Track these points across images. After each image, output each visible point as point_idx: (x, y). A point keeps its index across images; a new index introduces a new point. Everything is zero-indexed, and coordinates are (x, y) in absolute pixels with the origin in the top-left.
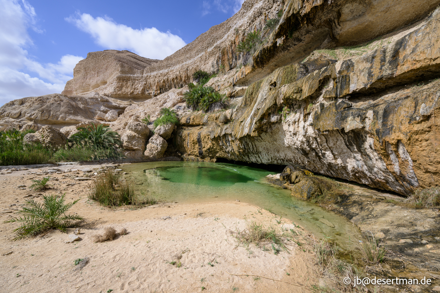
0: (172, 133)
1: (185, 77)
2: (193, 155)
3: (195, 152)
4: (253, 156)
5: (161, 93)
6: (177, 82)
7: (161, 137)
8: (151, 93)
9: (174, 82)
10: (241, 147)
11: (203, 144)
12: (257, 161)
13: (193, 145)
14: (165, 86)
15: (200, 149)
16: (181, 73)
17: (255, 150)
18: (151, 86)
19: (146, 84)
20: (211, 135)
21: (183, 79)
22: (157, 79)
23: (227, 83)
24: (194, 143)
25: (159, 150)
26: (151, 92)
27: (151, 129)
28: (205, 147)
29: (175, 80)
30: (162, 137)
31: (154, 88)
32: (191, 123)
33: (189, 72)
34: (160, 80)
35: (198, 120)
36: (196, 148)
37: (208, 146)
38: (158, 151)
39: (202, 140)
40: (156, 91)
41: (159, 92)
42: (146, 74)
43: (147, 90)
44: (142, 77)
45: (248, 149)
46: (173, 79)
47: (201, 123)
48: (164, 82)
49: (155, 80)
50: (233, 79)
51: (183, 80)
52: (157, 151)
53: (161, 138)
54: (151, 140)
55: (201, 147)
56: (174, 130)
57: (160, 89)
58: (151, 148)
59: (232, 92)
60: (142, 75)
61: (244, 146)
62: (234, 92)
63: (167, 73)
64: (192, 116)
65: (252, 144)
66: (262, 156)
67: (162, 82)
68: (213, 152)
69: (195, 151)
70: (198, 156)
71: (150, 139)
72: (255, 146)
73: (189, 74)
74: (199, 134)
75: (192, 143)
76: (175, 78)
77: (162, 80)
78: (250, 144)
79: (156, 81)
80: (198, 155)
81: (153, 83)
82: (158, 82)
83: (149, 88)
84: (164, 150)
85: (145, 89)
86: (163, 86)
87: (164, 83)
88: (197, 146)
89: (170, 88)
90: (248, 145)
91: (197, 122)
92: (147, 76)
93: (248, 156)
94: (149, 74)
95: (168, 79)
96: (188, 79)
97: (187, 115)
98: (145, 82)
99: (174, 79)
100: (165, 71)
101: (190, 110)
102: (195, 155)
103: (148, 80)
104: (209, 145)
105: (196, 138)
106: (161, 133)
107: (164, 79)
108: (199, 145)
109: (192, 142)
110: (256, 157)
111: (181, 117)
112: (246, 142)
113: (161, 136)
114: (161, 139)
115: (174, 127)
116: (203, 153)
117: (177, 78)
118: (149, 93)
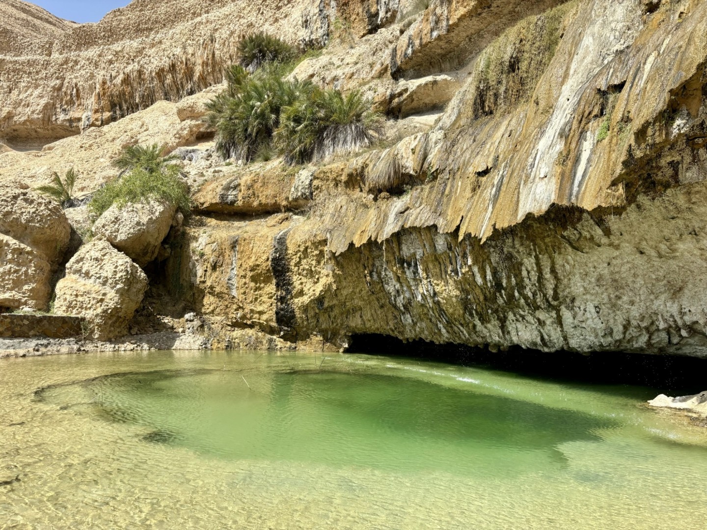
0: (165, 241)
1: (205, 64)
2: (251, 326)
3: (261, 313)
4: (529, 318)
5: (113, 119)
6: (174, 82)
7: (120, 250)
8: (79, 120)
9: (162, 82)
10: (479, 280)
11: (295, 278)
12: (542, 339)
13: (252, 284)
14: (132, 96)
15: (282, 300)
16: (190, 50)
17: (551, 292)
18: (78, 95)
19: (60, 89)
20: (335, 242)
21: (198, 69)
22: (102, 72)
23: (368, 69)
24: (259, 275)
25: (112, 305)
26: (77, 115)
27: (78, 222)
28: (305, 289)
29: (169, 76)
30: (127, 254)
31: (91, 101)
32: (240, 203)
33: (217, 46)
34: (114, 74)
35: (270, 191)
36: (265, 298)
37: (319, 288)
38: (105, 311)
39: (293, 263)
40: (96, 111)
41: (107, 114)
42: (61, 54)
43: (64, 110)
44: (47, 64)
45: (512, 289)
46: (161, 73)
47: (284, 203)
48: (126, 81)
49: (92, 76)
50: (395, 50)
51: (197, 75)
52: (99, 310)
53: (121, 255)
54: (78, 262)
55: (288, 292)
56: (172, 227)
57: (113, 106)
58: (77, 296)
59: (392, 97)
60: (47, 58)
61: (495, 273)
62: (400, 94)
63: (140, 52)
64: (244, 178)
65: (538, 264)
66: (580, 317)
67: (118, 81)
68: (336, 311)
69: (260, 308)
70: (272, 331)
71: (73, 259)
72: (553, 271)
73: (217, 52)
74: (281, 241)
75: (247, 280)
76: (167, 68)
77: (121, 77)
78: (529, 263)
79: (99, 78)
80: (274, 324)
81: (86, 86)
82: (104, 83)
83: (71, 103)
84: (134, 306)
85: (54, 105)
86: (122, 94)
87: (125, 87)
88: (271, 288)
89: (148, 100)
90: (515, 267)
91: (265, 196)
92: (66, 62)
93: (503, 321)
94: (73, 55)
95: (140, 72)
96: (213, 71)
97: (221, 174)
98: (58, 82)
99: (162, 70)
100: (131, 44)
101: (232, 160)
102: (260, 325)
103: (68, 76)
104: (323, 281)
105: (265, 257)
106: (121, 237)
107: (127, 70)
108: (278, 285)
109: (250, 274)
110: (541, 323)
111: (200, 180)
112: (510, 257)
113: (119, 247)
114: (122, 260)
115: (174, 218)
116: (294, 317)
117: (173, 67)
118: (71, 121)
